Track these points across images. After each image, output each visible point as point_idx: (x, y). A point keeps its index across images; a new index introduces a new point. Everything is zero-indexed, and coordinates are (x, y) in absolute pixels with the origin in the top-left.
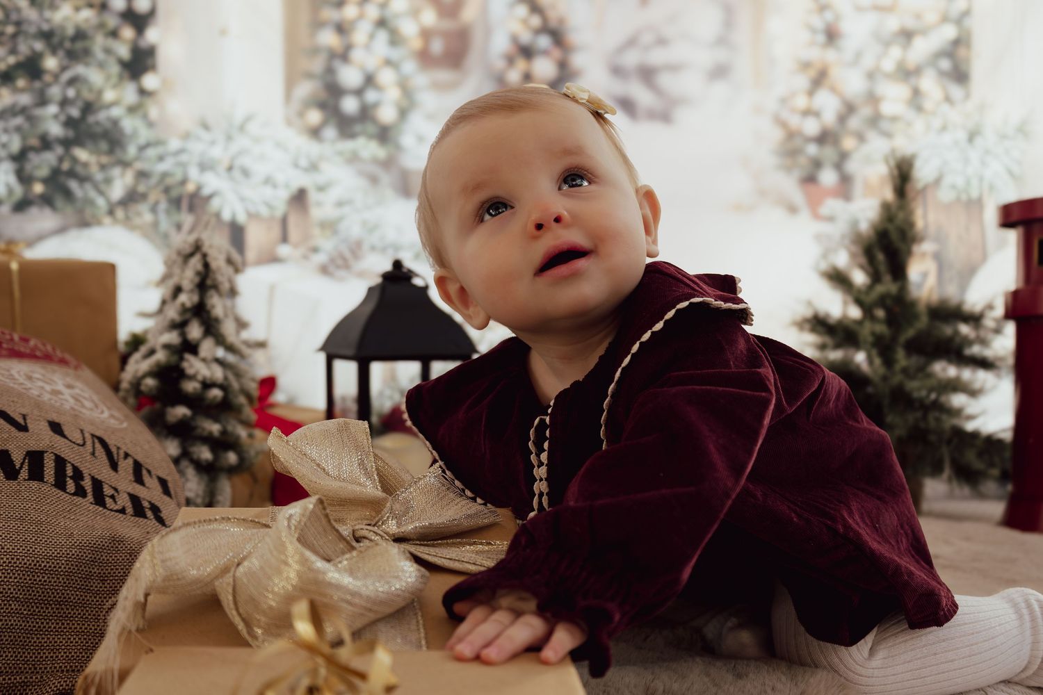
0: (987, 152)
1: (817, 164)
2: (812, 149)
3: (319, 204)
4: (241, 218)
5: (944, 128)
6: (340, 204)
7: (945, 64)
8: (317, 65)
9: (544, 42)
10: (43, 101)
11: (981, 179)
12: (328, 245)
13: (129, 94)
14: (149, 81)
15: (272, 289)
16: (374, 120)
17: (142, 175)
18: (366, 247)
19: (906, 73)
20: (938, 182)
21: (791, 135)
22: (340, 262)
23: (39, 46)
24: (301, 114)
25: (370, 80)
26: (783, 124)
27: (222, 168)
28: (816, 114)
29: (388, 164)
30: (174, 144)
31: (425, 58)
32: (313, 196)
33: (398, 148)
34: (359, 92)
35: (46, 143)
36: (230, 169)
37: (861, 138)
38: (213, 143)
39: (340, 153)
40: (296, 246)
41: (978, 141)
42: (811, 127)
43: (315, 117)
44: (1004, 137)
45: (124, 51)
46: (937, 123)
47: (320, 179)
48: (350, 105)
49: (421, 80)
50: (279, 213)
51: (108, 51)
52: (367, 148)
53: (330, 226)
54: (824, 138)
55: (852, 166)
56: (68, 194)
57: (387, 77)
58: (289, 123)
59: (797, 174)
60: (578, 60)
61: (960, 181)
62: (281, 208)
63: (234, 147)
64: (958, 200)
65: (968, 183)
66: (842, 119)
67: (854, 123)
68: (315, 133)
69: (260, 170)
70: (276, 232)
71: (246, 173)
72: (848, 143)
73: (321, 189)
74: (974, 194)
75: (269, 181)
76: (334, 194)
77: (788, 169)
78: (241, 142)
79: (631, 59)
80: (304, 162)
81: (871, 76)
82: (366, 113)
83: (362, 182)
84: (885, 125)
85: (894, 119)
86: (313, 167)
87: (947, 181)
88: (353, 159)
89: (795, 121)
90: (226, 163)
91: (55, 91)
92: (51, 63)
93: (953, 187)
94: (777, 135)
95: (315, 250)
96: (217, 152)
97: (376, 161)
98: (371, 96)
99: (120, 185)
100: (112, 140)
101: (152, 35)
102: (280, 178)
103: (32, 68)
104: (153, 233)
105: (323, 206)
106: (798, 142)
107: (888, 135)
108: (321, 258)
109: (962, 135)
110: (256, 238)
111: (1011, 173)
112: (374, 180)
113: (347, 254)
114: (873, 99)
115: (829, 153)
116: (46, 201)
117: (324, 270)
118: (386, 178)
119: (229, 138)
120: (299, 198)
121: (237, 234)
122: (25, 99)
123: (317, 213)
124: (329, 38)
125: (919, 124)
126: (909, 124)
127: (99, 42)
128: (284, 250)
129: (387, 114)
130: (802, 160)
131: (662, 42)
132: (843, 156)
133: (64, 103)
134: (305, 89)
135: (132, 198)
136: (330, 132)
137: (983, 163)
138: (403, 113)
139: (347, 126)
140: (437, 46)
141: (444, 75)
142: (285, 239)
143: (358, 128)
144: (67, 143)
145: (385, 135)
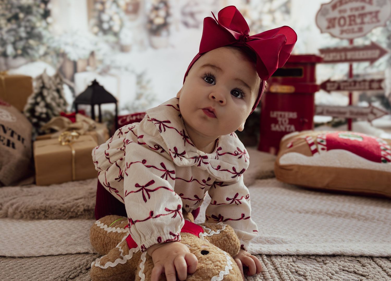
4: (76, 60)
6: (104, 55)
7: (283, 9)
8: (96, 14)
9: (162, 5)
10: (19, 26)
12: (100, 67)
13: (43, 24)
14: (49, 20)
16: (112, 30)
17: (48, 48)
18: (111, 66)
19: (271, 12)
23: (18, 10)
24: (92, 29)
25: (111, 19)
27: (71, 45)
29: (117, 43)
30: (57, 38)
31: (127, 12)
32: (96, 53)
33: (120, 38)
34: (108, 22)
35: (21, 39)
38: (68, 37)
39: (103, 40)
40: (92, 67)
43: (96, 29)
45: (41, 11)
47: (98, 47)
48: (106, 26)
49: (126, 18)
51: (37, 12)
52: (111, 38)
53: (101, 61)
56: (27, 54)
57: (116, 18)
58: (89, 31)
60: (172, 11)
62: (87, 57)
63: (74, 39)
68: (96, 34)
69: (81, 45)
70: (86, 63)
71: (77, 46)
73: (98, 50)
75: (84, 49)
76: (102, 52)
78: (76, 37)
79: (188, 10)
80: (93, 43)
81: (261, 13)
82: (110, 28)
83: (110, 48)
86: (96, 44)
88: (107, 42)
90: (72, 43)
91: (23, 24)
92: (21, 15)
96: (69, 40)
97: (114, 42)
98: (112, 23)
99: (42, 50)
100: (39, 37)
101: (50, 6)
102: (87, 47)
103: (16, 17)
104: (52, 64)
105: (99, 56)
108: (99, 70)
110: (81, 65)
112: (113, 48)
113: (106, 69)
114: (260, 20)
116: (22, 55)
118: (116, 47)
119: (72, 36)
120: (92, 54)
121: (75, 64)
122: (14, 26)
123: (97, 58)
124: (99, 6)
127: (35, 9)
128: (88, 68)
129: (116, 28)
131: (196, 4)
133: (26, 27)
134: (93, 21)
135: (46, 54)
136: (101, 34)
138: (121, 28)
139: (105, 32)
140: (131, 8)
141: (132, 16)
142: (88, 65)
143: (108, 33)
144: (27, 39)
145: (116, 34)
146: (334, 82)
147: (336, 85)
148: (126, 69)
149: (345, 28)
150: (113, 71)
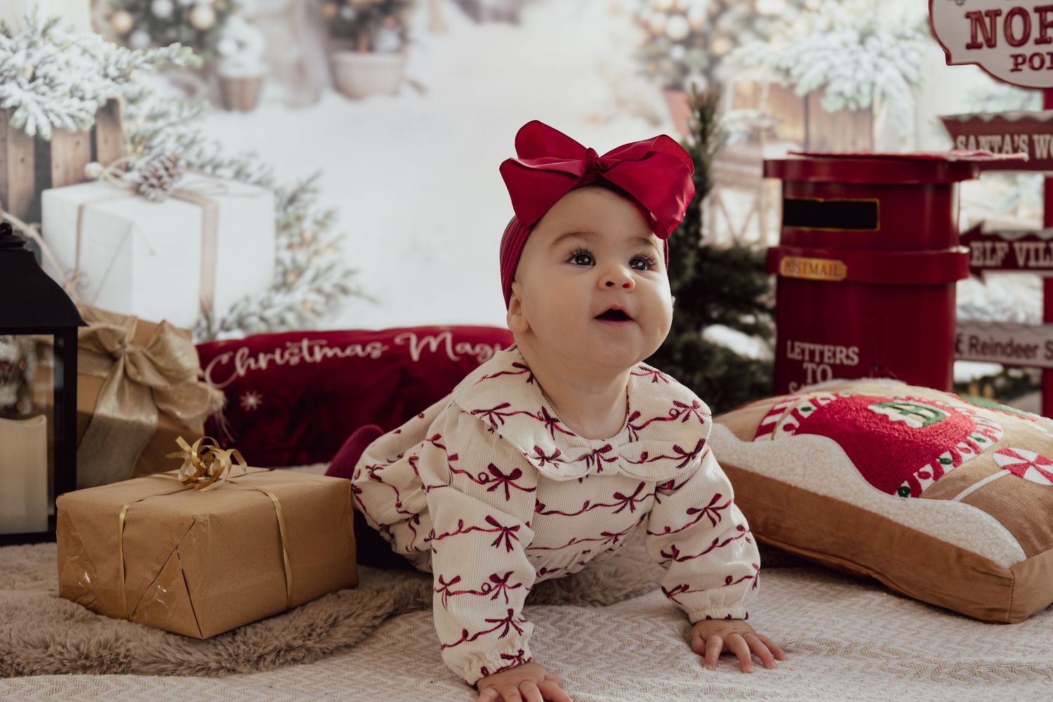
0: (881, 55)
1: (684, 70)
2: (678, 53)
3: (131, 117)
4: (46, 132)
5: (830, 29)
6: (153, 117)
11: (873, 85)
12: (141, 163)
15: (81, 210)
16: (190, 25)
18: (182, 163)
20: (822, 88)
21: (654, 37)
22: (154, 181)
24: (109, 18)
26: (646, 26)
27: (24, 80)
28: (684, 14)
29: (205, 72)
32: (124, 108)
33: (217, 54)
36: (33, 79)
37: (734, 40)
38: (14, 52)
39: (152, 61)
40: (106, 165)
41: (872, 42)
42: (677, 28)
43: (124, 21)
44: (901, 37)
46: (821, 22)
47: (132, 89)
48: (162, 7)
50: (87, 128)
52: (183, 55)
53: (143, 142)
54: (691, 40)
55: (722, 73)
58: (97, 30)
59: (660, 81)
61: (848, 88)
62: (90, 121)
63: (37, 55)
64: (846, 108)
65: (858, 90)
66: (713, 19)
67: (726, 23)
68: (124, 39)
69: (66, 79)
70: (85, 148)
71: (51, 83)
72: (720, 46)
73: (132, 101)
74: (865, 103)
76: (145, 107)
77: (650, 76)
78: (45, 49)
80: (113, 71)
82: (180, 16)
83: (177, 93)
84: (761, 25)
85: (772, 18)
86: (124, 77)
87: (834, 87)
88: (167, 67)
89: (658, 21)
90: (29, 74)
93: (841, 94)
94: (639, 36)
95: (128, 169)
96: (18, 59)
97: (191, 68)
102: (88, 89)
105: (135, 122)
106: (661, 45)
107: (765, 38)
108: (134, 176)
109: (852, 36)
110: (63, 155)
111: (906, 78)
112: (190, 91)
113: (162, 172)
115: (697, 57)
117: (137, 190)
118: (203, 88)
119: (31, 45)
120: (109, 110)
121: (42, 149)
123: (128, 127)
125: (800, 23)
126: (789, 25)
128: (93, 169)
129: (203, 17)
130: (667, 65)
132: (714, 60)
136: (141, 38)
137: (876, 67)
138: (221, 16)
139: (160, 31)
142: (94, 158)
143: (172, 33)
145: (202, 40)
146: (995, 237)
147: (1002, 248)
148: (239, 174)
149: (1029, 49)
150: (189, 180)
